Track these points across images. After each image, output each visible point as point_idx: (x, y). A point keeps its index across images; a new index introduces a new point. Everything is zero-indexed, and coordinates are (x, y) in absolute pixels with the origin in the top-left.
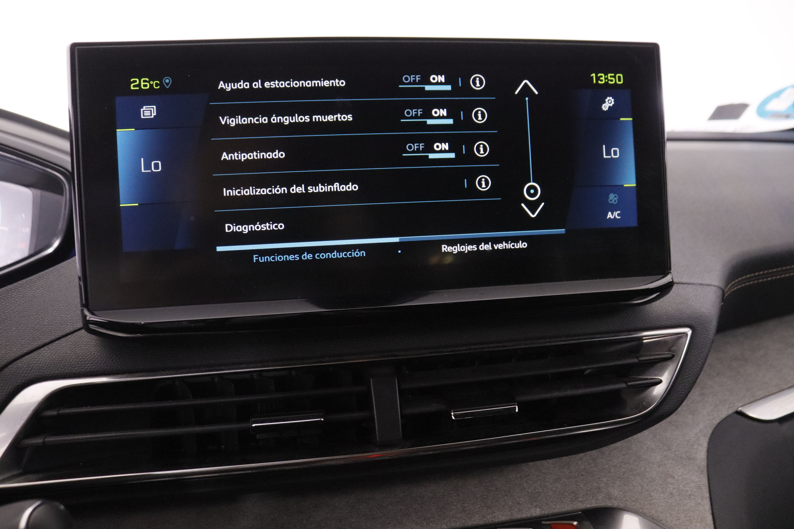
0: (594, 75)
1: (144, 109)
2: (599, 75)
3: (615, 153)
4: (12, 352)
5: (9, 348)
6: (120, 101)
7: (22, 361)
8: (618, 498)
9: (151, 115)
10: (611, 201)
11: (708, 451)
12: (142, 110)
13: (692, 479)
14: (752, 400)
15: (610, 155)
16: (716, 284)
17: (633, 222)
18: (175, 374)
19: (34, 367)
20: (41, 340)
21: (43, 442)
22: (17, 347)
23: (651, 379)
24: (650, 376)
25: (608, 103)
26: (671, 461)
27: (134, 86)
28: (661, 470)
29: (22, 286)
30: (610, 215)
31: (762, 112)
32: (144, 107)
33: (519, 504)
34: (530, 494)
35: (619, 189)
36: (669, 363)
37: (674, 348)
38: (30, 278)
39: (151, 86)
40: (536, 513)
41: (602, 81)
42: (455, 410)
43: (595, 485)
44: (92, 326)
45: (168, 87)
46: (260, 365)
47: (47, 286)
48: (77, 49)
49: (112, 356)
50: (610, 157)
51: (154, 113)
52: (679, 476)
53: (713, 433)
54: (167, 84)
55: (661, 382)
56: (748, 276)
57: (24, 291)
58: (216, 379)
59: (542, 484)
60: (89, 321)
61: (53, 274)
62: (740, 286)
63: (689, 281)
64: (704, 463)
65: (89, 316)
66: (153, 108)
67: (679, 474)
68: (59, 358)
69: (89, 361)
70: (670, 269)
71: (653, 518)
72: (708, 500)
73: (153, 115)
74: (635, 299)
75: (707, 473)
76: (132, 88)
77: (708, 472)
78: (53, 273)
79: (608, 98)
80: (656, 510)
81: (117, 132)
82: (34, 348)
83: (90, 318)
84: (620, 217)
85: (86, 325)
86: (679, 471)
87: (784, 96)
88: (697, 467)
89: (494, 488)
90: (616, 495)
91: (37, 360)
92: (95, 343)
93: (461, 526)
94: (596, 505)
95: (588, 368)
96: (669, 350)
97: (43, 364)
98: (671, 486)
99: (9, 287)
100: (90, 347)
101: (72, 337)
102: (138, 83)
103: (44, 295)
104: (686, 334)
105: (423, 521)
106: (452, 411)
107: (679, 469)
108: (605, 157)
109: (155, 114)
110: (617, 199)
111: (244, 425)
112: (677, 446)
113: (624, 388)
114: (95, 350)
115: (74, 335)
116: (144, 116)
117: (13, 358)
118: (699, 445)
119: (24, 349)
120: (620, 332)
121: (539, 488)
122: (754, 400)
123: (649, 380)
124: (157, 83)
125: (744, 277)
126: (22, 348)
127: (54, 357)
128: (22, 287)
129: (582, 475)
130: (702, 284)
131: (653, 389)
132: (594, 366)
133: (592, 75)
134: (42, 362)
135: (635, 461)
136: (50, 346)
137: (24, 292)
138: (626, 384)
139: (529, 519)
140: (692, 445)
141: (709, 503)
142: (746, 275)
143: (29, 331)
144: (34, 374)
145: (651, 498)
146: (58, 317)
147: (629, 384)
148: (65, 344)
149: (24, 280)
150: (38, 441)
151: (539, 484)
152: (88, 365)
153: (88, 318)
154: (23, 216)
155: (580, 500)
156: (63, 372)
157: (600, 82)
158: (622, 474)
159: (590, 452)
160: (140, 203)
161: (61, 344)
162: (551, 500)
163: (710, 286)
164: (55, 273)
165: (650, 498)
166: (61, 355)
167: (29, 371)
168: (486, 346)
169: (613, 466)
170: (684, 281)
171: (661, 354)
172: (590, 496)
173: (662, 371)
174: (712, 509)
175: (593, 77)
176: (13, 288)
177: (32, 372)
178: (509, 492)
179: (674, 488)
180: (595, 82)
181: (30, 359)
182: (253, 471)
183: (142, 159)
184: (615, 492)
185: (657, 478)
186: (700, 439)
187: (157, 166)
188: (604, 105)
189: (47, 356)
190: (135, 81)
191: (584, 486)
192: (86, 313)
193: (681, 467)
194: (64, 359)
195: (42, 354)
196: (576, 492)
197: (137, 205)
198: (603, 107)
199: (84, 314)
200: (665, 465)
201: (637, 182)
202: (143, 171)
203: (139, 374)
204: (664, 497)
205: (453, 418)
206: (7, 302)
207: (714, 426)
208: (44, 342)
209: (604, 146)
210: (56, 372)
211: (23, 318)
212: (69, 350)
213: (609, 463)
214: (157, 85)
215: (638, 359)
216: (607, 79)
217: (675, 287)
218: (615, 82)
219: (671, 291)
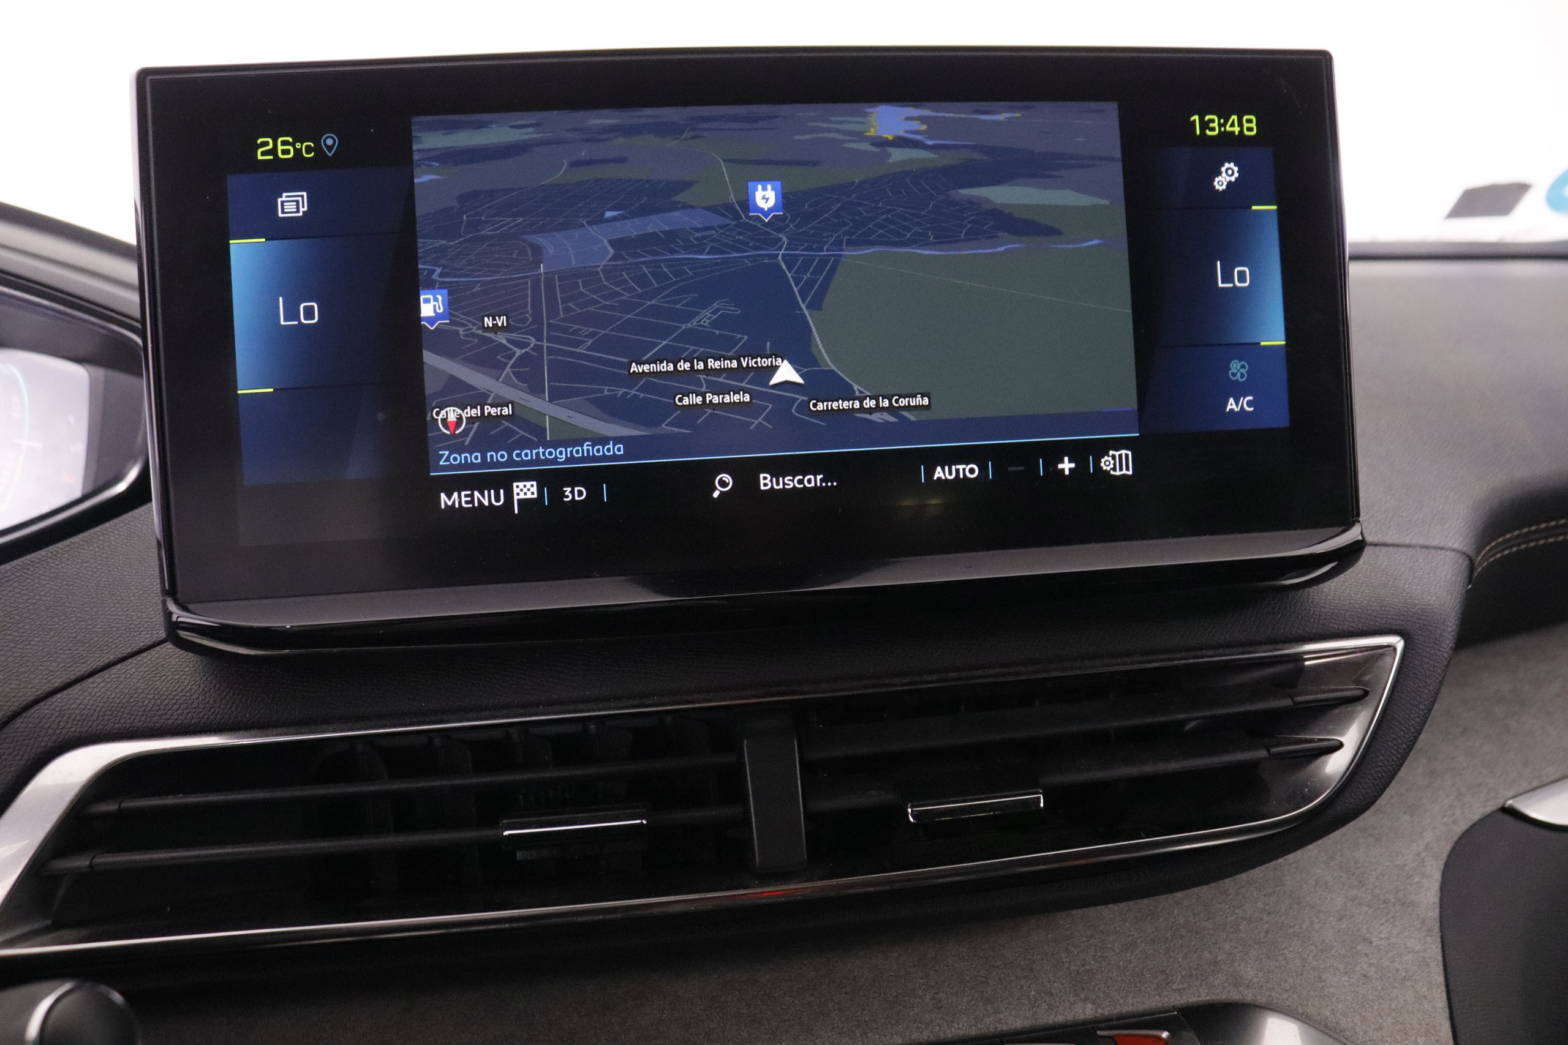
0: (1196, 118)
1: (284, 199)
2: (1207, 117)
3: (1242, 277)
4: (31, 686)
5: (26, 678)
6: (234, 182)
7: (49, 703)
8: (1254, 984)
9: (298, 211)
10: (1234, 375)
11: (1442, 888)
12: (279, 200)
13: (1408, 945)
14: (1535, 784)
15: (1232, 281)
16: (1456, 546)
17: (1279, 418)
18: (348, 730)
19: (73, 716)
20: (89, 662)
21: (91, 866)
22: (41, 676)
23: (1321, 740)
24: (1317, 735)
26: (1365, 909)
27: (263, 154)
28: (1344, 926)
29: (56, 555)
30: (1231, 405)
32: (284, 195)
33: (1051, 994)
34: (1073, 975)
35: (1252, 351)
36: (1358, 707)
37: (1367, 678)
38: (72, 540)
39: (298, 152)
40: (1085, 1014)
41: (1213, 129)
42: (915, 803)
43: (1207, 955)
44: (183, 634)
45: (330, 155)
46: (522, 711)
47: (105, 555)
48: (151, 80)
49: (226, 695)
50: (1231, 285)
51: (303, 207)
52: (1381, 939)
53: (1453, 849)
54: (330, 148)
55: (1340, 746)
56: (1525, 530)
57: (58, 565)
58: (437, 742)
59: (1099, 954)
60: (177, 623)
61: (116, 532)
62: (1506, 552)
63: (1401, 541)
64: (1434, 913)
65: (176, 614)
66: (302, 197)
67: (1382, 935)
68: (122, 697)
69: (181, 704)
70: (1358, 515)
72: (1443, 988)
73: (301, 210)
74: (1287, 576)
75: (1439, 935)
76: (260, 157)
77: (1442, 930)
78: (117, 530)
79: (1227, 165)
80: (1333, 1010)
81: (231, 245)
82: (73, 677)
83: (178, 617)
84: (1252, 409)
85: (173, 631)
86: (1381, 929)
88: (1419, 921)
89: (1000, 962)
90: (1250, 978)
91: (78, 702)
92: (192, 669)
93: (933, 1038)
94: (1208, 998)
95: (1192, 719)
96: (1358, 682)
97: (89, 709)
98: (1366, 959)
99: (28, 557)
100: (184, 677)
101: (149, 657)
102: (271, 146)
103: (98, 573)
104: (1392, 648)
105: (854, 1029)
106: (909, 805)
107: (1382, 924)
108: (1220, 285)
109: (306, 209)
110: (1247, 372)
111: (487, 833)
112: (1377, 878)
113: (1266, 758)
114: (193, 682)
115: (153, 652)
116: (283, 212)
117: (31, 698)
118: (1424, 875)
119: (54, 681)
120: (1254, 644)
121: (1092, 962)
123: (1316, 742)
124: (310, 146)
125: (1516, 533)
126: (51, 678)
127: (112, 697)
128: (55, 557)
129: (1182, 937)
130: (1427, 547)
131: (1325, 763)
132: (1200, 714)
133: (1192, 119)
134: (89, 707)
135: (1290, 908)
136: (105, 674)
137: (59, 567)
138: (1269, 752)
139: (1070, 1026)
140: (1409, 877)
142: (1519, 528)
143: (65, 644)
144: (72, 730)
145: (1323, 984)
146: (123, 617)
147: (1274, 750)
148: (134, 670)
149: (60, 545)
150: (81, 862)
151: (1093, 953)
152: (179, 712)
153: (174, 619)
154: (72, 419)
155: (1175, 987)
156: (128, 726)
157: (1208, 132)
158: (1262, 934)
159: (1196, 890)
160: (276, 388)
161: (127, 670)
162: (1115, 988)
163: (1443, 551)
164: (121, 530)
165: (1320, 985)
166: (127, 691)
167: (62, 725)
168: (979, 672)
169: (1244, 919)
170: (1388, 539)
171: (1342, 690)
172: (1197, 979)
173: (1343, 724)
174: (1450, 1007)
175: (1195, 120)
176: (37, 561)
177: (69, 725)
178: (1032, 970)
179: (1370, 965)
180: (1198, 132)
181: (66, 700)
182: (515, 925)
183: (281, 299)
184: (1249, 971)
185: (1335, 944)
186: (1426, 864)
187: (310, 314)
188: (1217, 179)
189: (98, 694)
190: (266, 144)
191: (1184, 958)
192: (172, 607)
193: (1386, 921)
194: (132, 700)
195: (90, 690)
196: (1167, 971)
197: (272, 390)
198: (1216, 183)
199: (168, 609)
200: (1352, 916)
201: (1288, 337)
202: (282, 323)
203: (279, 730)
204: (1349, 981)
205: (911, 819)
206: (24, 588)
207: (1455, 838)
208: (95, 666)
209: (1219, 263)
210: (116, 726)
211: (56, 619)
212: (141, 681)
213: (1237, 911)
214: (309, 150)
215: (1292, 699)
216: (1224, 125)
217: (1368, 553)
218: (1241, 131)
219: (1361, 562)
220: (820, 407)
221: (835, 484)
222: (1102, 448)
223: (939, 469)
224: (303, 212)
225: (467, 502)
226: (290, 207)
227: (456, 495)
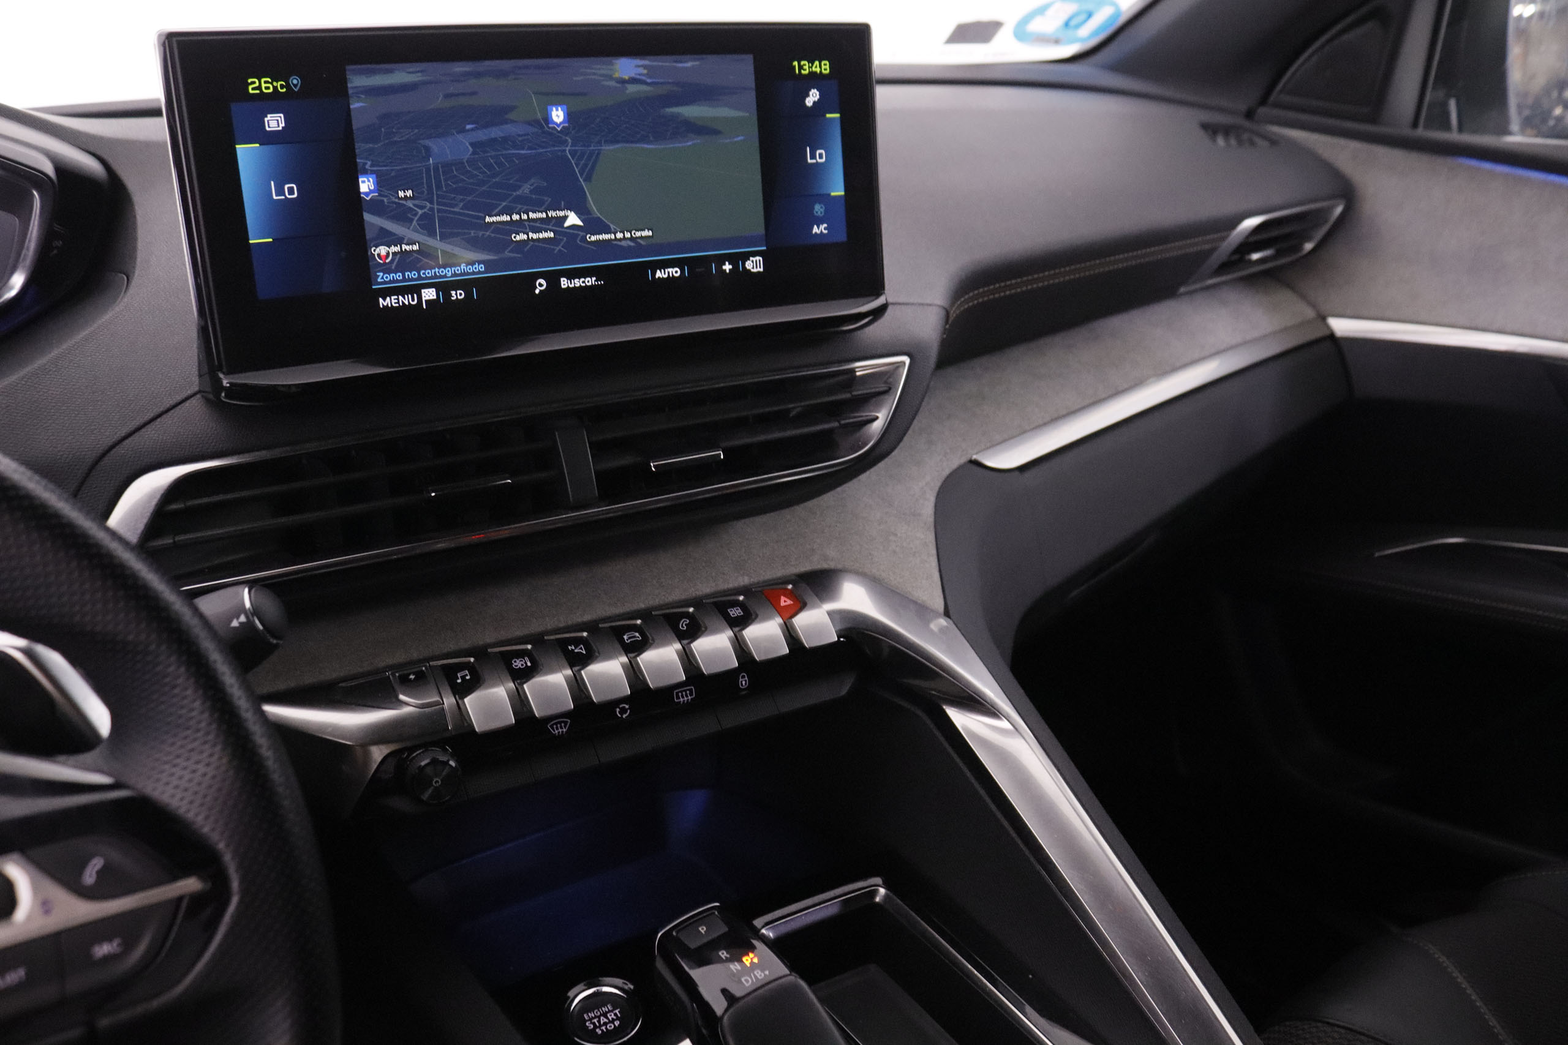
0: (796, 63)
1: (269, 118)
2: (802, 63)
3: (820, 156)
5: (99, 433)
6: (236, 108)
8: (837, 559)
9: (279, 126)
10: (818, 212)
11: (936, 506)
12: (266, 119)
13: (918, 536)
14: (988, 445)
15: (816, 159)
16: (939, 303)
17: (842, 237)
20: (137, 419)
22: (108, 430)
23: (867, 416)
24: (865, 414)
27: (253, 89)
28: (882, 528)
30: (815, 230)
31: (1021, 34)
32: (269, 116)
33: (724, 574)
34: (734, 563)
35: (826, 199)
36: (886, 397)
37: (891, 380)
39: (275, 88)
40: (744, 582)
41: (805, 70)
42: (655, 460)
43: (808, 547)
45: (296, 90)
48: (176, 40)
50: (815, 161)
51: (282, 123)
52: (902, 533)
53: (942, 486)
54: (295, 86)
55: (877, 418)
56: (981, 290)
59: (747, 551)
62: (971, 304)
63: (907, 301)
64: (931, 520)
66: (280, 117)
67: (903, 531)
68: (172, 438)
70: (884, 289)
71: (875, 578)
72: (935, 557)
73: (281, 125)
74: (845, 325)
75: (934, 531)
76: (251, 91)
77: (935, 529)
79: (813, 91)
81: (237, 150)
83: (228, 383)
84: (827, 232)
86: (902, 528)
88: (923, 523)
89: (692, 560)
90: (832, 556)
94: (811, 568)
96: (886, 382)
98: (894, 543)
102: (257, 84)
104: (904, 363)
106: (651, 462)
107: (903, 526)
108: (809, 161)
109: (283, 125)
110: (824, 210)
111: (419, 496)
113: (837, 427)
116: (269, 127)
118: (925, 500)
119: (120, 432)
120: (829, 364)
121: (744, 555)
122: (992, 446)
123: (864, 417)
124: (282, 84)
125: (976, 292)
126: (116, 430)
130: (922, 304)
131: (870, 427)
132: (803, 404)
133: (794, 64)
134: (152, 445)
136: (153, 425)
138: (839, 423)
139: (738, 587)
140: (917, 501)
141: (936, 560)
142: (978, 288)
144: (145, 461)
147: (843, 422)
151: (744, 551)
152: (213, 443)
153: (225, 383)
155: (792, 563)
156: (183, 454)
157: (803, 72)
158: (838, 534)
160: (273, 238)
161: (167, 421)
162: (759, 567)
163: (932, 307)
165: (870, 557)
166: (173, 434)
167: (137, 458)
168: (682, 386)
170: (901, 300)
171: (878, 387)
172: (804, 560)
173: (878, 407)
175: (795, 66)
177: (141, 458)
178: (711, 562)
179: (897, 546)
180: (797, 72)
181: (135, 443)
183: (272, 183)
184: (832, 553)
185: (877, 537)
186: (926, 494)
187: (291, 191)
188: (807, 100)
189: (156, 437)
190: (254, 83)
191: (796, 549)
192: (220, 377)
193: (905, 524)
194: (180, 438)
195: (148, 435)
196: (787, 557)
197: (271, 240)
198: (807, 102)
201: (846, 191)
202: (275, 197)
204: (885, 555)
205: (654, 469)
207: (943, 479)
208: (144, 421)
209: (808, 149)
210: (173, 455)
212: (179, 427)
214: (282, 87)
215: (851, 393)
216: (812, 67)
217: (890, 310)
218: (821, 71)
219: (886, 314)
220: (593, 238)
221: (602, 282)
222: (746, 256)
223: (658, 271)
224: (283, 127)
225: (395, 303)
226: (273, 124)
227: (388, 299)
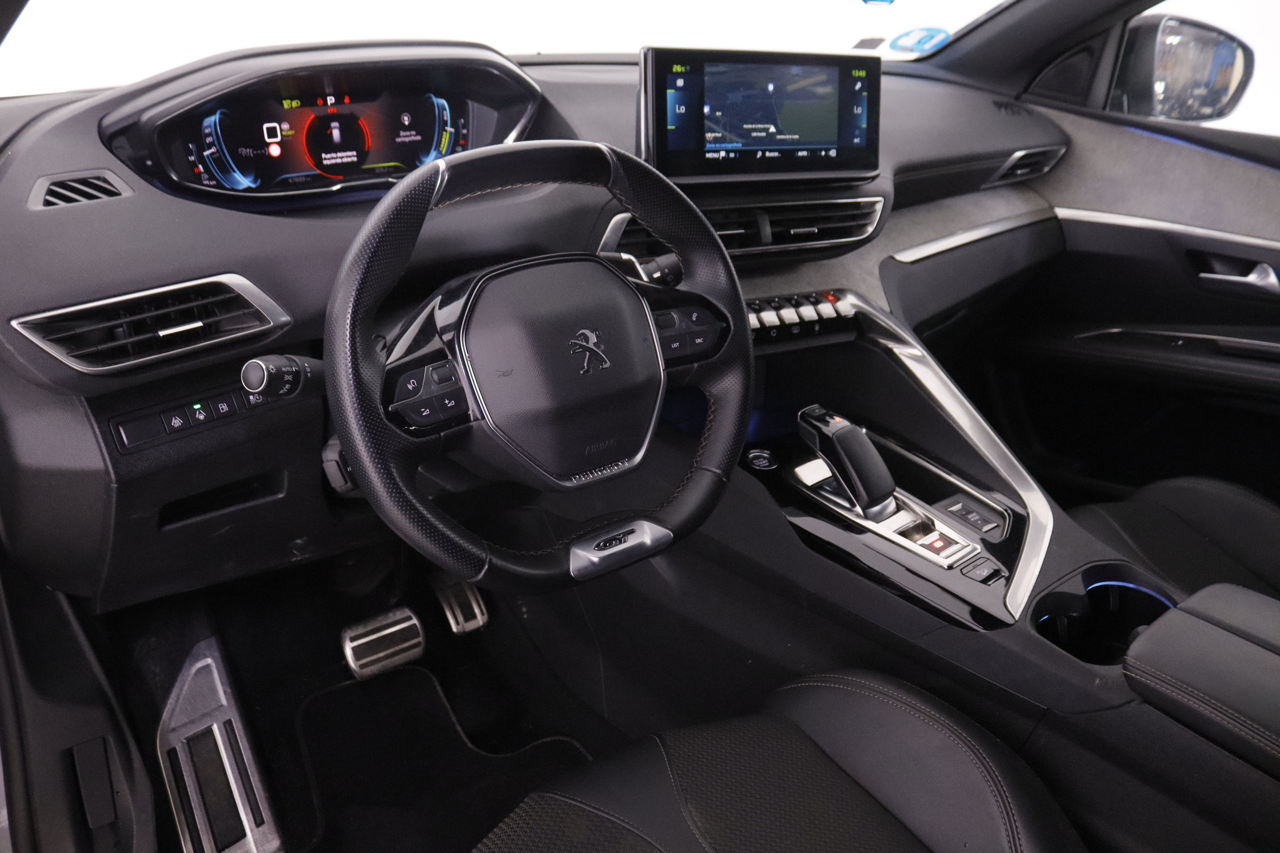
2: (856, 72)
3: (859, 110)
10: (856, 134)
11: (879, 272)
12: (677, 81)
14: (897, 250)
16: (892, 177)
17: (864, 144)
23: (866, 222)
25: (858, 86)
26: (862, 273)
30: (855, 141)
31: (894, 46)
33: (803, 286)
35: (860, 128)
37: (876, 207)
39: (682, 70)
45: (690, 71)
53: (881, 264)
54: (688, 69)
64: (878, 277)
66: (682, 81)
70: (879, 168)
71: (859, 294)
74: (862, 181)
76: (673, 70)
79: (858, 83)
84: (860, 142)
87: (911, 35)
94: (837, 288)
104: (881, 201)
106: (792, 230)
107: (869, 277)
108: (855, 112)
110: (859, 133)
116: (678, 84)
122: (899, 251)
124: (684, 68)
125: (900, 176)
130: (888, 177)
131: (869, 227)
132: (842, 214)
133: (853, 72)
138: (855, 223)
141: (884, 293)
157: (856, 75)
171: (872, 209)
173: (871, 220)
179: (866, 284)
180: (853, 75)
183: (677, 105)
184: (844, 283)
190: (675, 67)
197: (674, 128)
198: (856, 87)
201: (867, 125)
202: (677, 111)
205: (792, 233)
209: (855, 107)
215: (864, 210)
216: (859, 73)
218: (862, 75)
219: (877, 179)
220: (779, 137)
221: (781, 155)
222: (830, 149)
223: (799, 153)
224: (682, 85)
225: (711, 156)
226: (680, 83)
227: (709, 154)
